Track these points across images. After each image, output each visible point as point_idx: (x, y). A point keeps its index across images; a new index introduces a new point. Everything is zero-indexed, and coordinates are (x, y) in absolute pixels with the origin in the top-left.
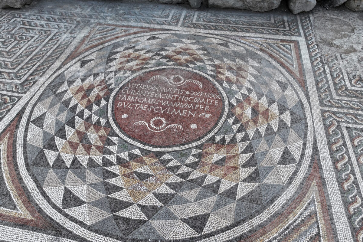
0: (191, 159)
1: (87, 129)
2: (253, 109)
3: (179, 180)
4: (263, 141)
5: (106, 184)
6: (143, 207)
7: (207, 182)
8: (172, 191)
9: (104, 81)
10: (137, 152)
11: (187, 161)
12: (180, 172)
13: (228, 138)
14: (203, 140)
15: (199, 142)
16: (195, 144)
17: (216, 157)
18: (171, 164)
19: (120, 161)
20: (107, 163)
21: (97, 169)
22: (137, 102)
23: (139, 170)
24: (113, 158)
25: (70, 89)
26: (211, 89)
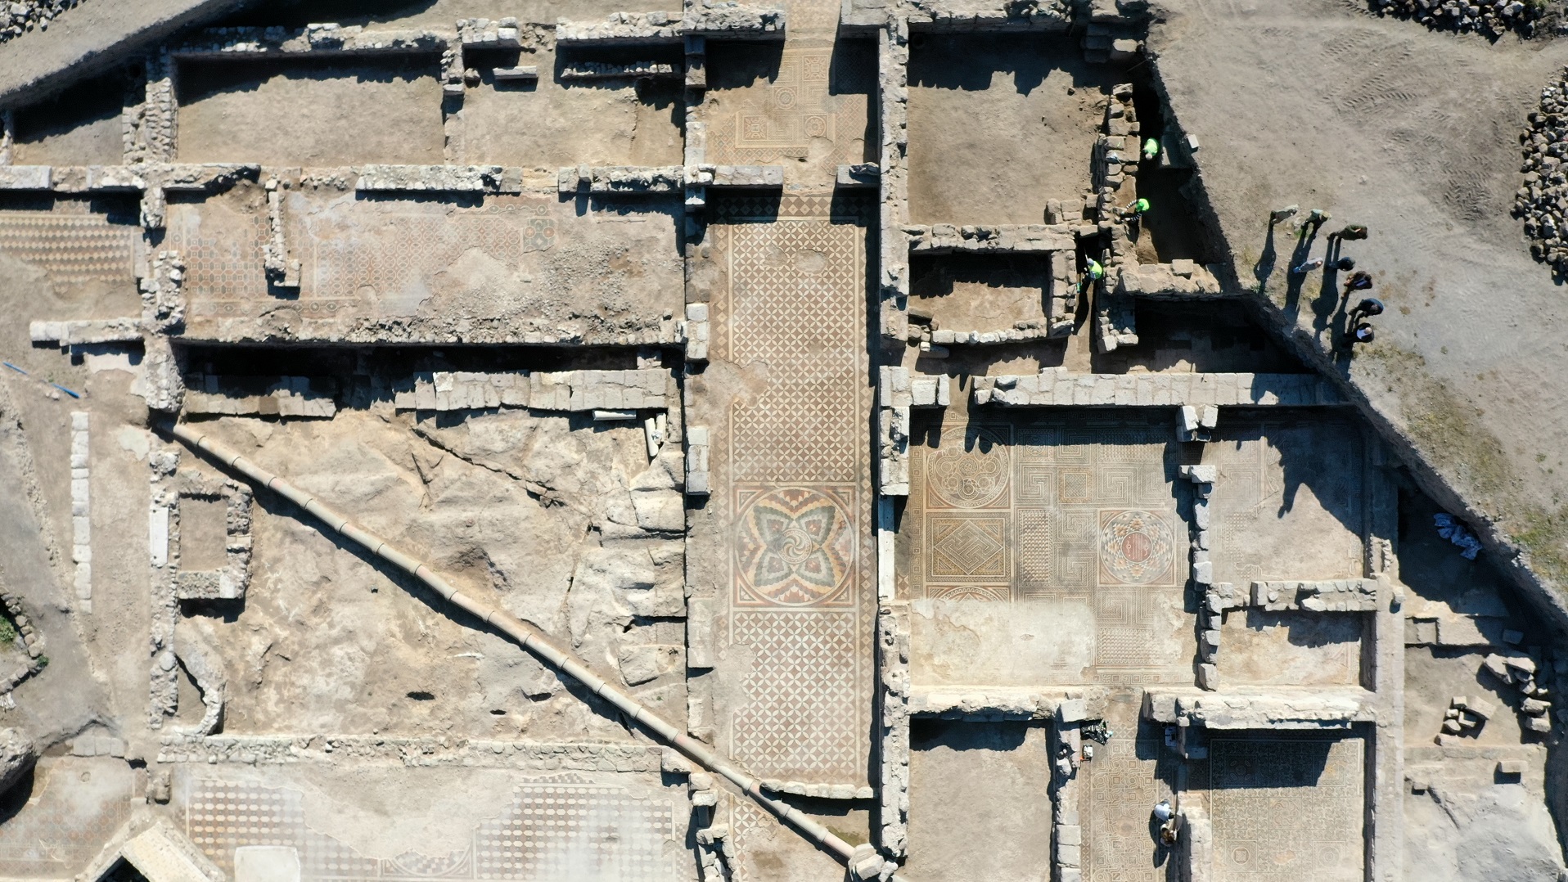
1: (1124, 530)
2: (1138, 569)
3: (1115, 554)
4: (1128, 572)
5: (1111, 540)
6: (1108, 549)
7: (1115, 560)
8: (1112, 553)
10: (1120, 544)
11: (1119, 555)
12: (1117, 554)
13: (1128, 564)
14: (1126, 558)
16: (1124, 556)
18: (1118, 552)
19: (1117, 541)
20: (1116, 538)
21: (1114, 537)
22: (1135, 539)
23: (1115, 546)
25: (1137, 519)
26: (1144, 558)
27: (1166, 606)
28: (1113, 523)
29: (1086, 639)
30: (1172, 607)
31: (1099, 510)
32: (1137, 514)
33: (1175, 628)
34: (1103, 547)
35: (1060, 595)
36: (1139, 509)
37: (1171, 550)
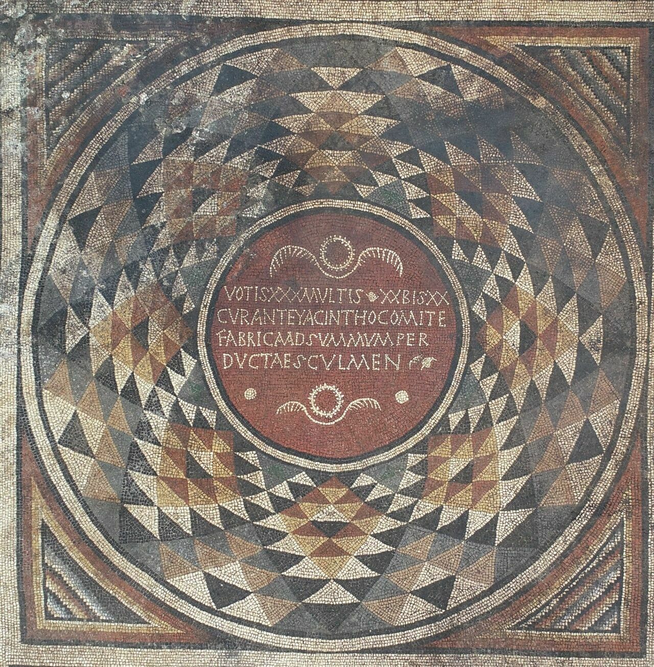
0: (409, 479)
1: (185, 440)
3: (394, 523)
4: (543, 413)
5: (270, 553)
6: (345, 584)
7: (443, 521)
8: (386, 548)
10: (302, 479)
11: (403, 484)
12: (393, 508)
13: (476, 413)
14: (425, 430)
15: (418, 437)
16: (411, 443)
17: (455, 467)
18: (374, 495)
19: (280, 505)
20: (258, 512)
21: (245, 529)
22: (266, 349)
23: (321, 517)
24: (263, 500)
25: (92, 331)
26: (425, 273)
28: (129, 535)
31: (11, 649)
32: (48, 328)
34: (332, 622)
37: (358, 50)
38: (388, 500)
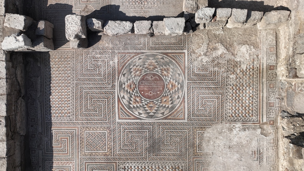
0: (160, 101)
1: (135, 98)
2: (172, 85)
3: (158, 106)
4: (174, 94)
5: (145, 110)
6: (153, 113)
7: (163, 106)
8: (157, 109)
9: (133, 82)
10: (148, 102)
11: (159, 102)
12: (158, 104)
13: (167, 94)
14: (161, 96)
15: (160, 97)
16: (160, 98)
17: (164, 100)
18: (156, 103)
19: (146, 104)
20: (143, 105)
21: (142, 107)
22: (144, 88)
23: (150, 106)
24: (144, 104)
25: (125, 86)
26: (161, 79)
27: (205, 59)
28: (130, 108)
29: (235, 132)
30: (205, 55)
31: (117, 120)
32: (121, 86)
33: (225, 51)
34: (152, 117)
35: (196, 155)
36: (117, 84)
37: (154, 56)
38: (157, 104)
